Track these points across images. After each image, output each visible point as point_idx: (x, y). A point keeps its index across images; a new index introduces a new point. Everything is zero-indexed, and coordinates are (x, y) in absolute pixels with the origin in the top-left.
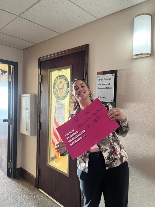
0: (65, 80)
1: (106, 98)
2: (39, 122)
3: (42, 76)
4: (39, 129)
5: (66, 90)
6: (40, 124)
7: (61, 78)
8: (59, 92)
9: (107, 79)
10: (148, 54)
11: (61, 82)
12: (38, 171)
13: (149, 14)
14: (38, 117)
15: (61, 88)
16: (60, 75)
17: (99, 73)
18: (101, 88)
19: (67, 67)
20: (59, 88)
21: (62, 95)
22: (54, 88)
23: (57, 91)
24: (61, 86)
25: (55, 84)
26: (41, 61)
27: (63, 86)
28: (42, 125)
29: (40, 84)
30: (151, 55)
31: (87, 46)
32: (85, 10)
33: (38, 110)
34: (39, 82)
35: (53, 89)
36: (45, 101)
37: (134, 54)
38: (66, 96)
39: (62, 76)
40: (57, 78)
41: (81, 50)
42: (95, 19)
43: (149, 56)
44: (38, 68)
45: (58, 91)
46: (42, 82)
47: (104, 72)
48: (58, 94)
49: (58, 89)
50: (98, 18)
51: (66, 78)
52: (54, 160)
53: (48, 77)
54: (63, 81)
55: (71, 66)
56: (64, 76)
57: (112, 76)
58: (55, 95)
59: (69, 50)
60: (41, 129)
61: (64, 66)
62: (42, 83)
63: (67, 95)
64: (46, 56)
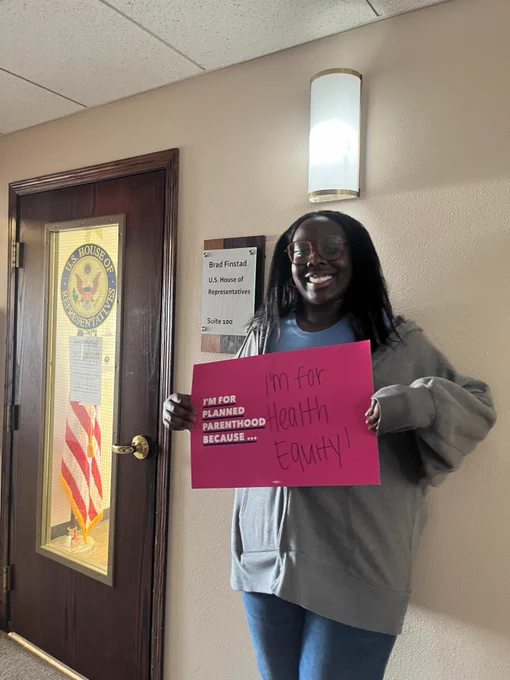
0: (103, 262)
1: (230, 322)
2: (10, 404)
3: (22, 246)
4: (11, 426)
5: (104, 295)
6: (15, 410)
7: (90, 255)
8: (82, 300)
9: (234, 264)
10: (351, 192)
11: (88, 269)
12: (7, 572)
13: (354, 73)
14: (6, 387)
15: (88, 289)
16: (84, 246)
17: (210, 245)
18: (216, 292)
19: (110, 218)
20: (84, 286)
21: (93, 311)
22: (64, 288)
23: (76, 298)
24: (89, 283)
25: (66, 274)
26: (20, 193)
27: (96, 282)
28: (23, 414)
29: (15, 273)
30: (358, 194)
31: (173, 155)
32: (162, 40)
33: (7, 361)
34: (13, 265)
35: (62, 290)
36: (34, 335)
37: (310, 191)
38: (103, 314)
39: (91, 249)
40: (76, 253)
41: (154, 166)
42: (196, 71)
43: (352, 199)
44: (10, 216)
45: (79, 299)
46: (21, 265)
47: (225, 240)
48: (80, 307)
49: (77, 292)
50: (208, 69)
51: (107, 256)
53: (46, 250)
54: (96, 266)
55: (122, 217)
56: (97, 246)
57: (248, 255)
58: (67, 311)
59: (117, 163)
60: (16, 428)
61: (100, 215)
62: (21, 271)
63: (109, 310)
64: (39, 179)
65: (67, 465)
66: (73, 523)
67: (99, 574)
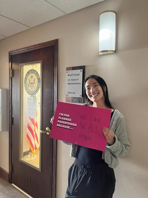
0: (36, 75)
1: (75, 93)
2: (11, 117)
3: (13, 70)
4: (11, 124)
5: (37, 85)
6: (12, 119)
7: (32, 73)
8: (30, 87)
9: (76, 75)
10: (113, 51)
11: (32, 77)
12: (11, 166)
13: (114, 12)
14: (10, 112)
15: (32, 83)
16: (31, 70)
17: (68, 69)
18: (70, 84)
19: (38, 61)
20: (31, 82)
21: (34, 90)
22: (25, 83)
23: (29, 86)
24: (32, 81)
25: (26, 79)
26: (12, 54)
27: (34, 81)
28: (14, 120)
29: (11, 79)
30: (115, 52)
31: (56, 42)
32: (52, 5)
33: (10, 105)
34: (10, 76)
35: (24, 84)
36: (17, 96)
37: (100, 51)
38: (37, 91)
39: (33, 71)
40: (28, 72)
41: (51, 45)
42: (63, 14)
43: (114, 53)
44: (9, 62)
45: (30, 86)
46: (13, 76)
47: (72, 67)
48: (30, 88)
49: (29, 84)
50: (67, 13)
51: (37, 73)
52: (29, 154)
53: (20, 71)
54: (34, 76)
55: (41, 61)
56: (35, 70)
57: (80, 72)
58: (26, 90)
59: (39, 44)
60: (13, 124)
61: (35, 60)
62: (13, 78)
63: (38, 89)
64: (17, 50)
65: (28, 134)
66: (30, 151)
67: (37, 168)
